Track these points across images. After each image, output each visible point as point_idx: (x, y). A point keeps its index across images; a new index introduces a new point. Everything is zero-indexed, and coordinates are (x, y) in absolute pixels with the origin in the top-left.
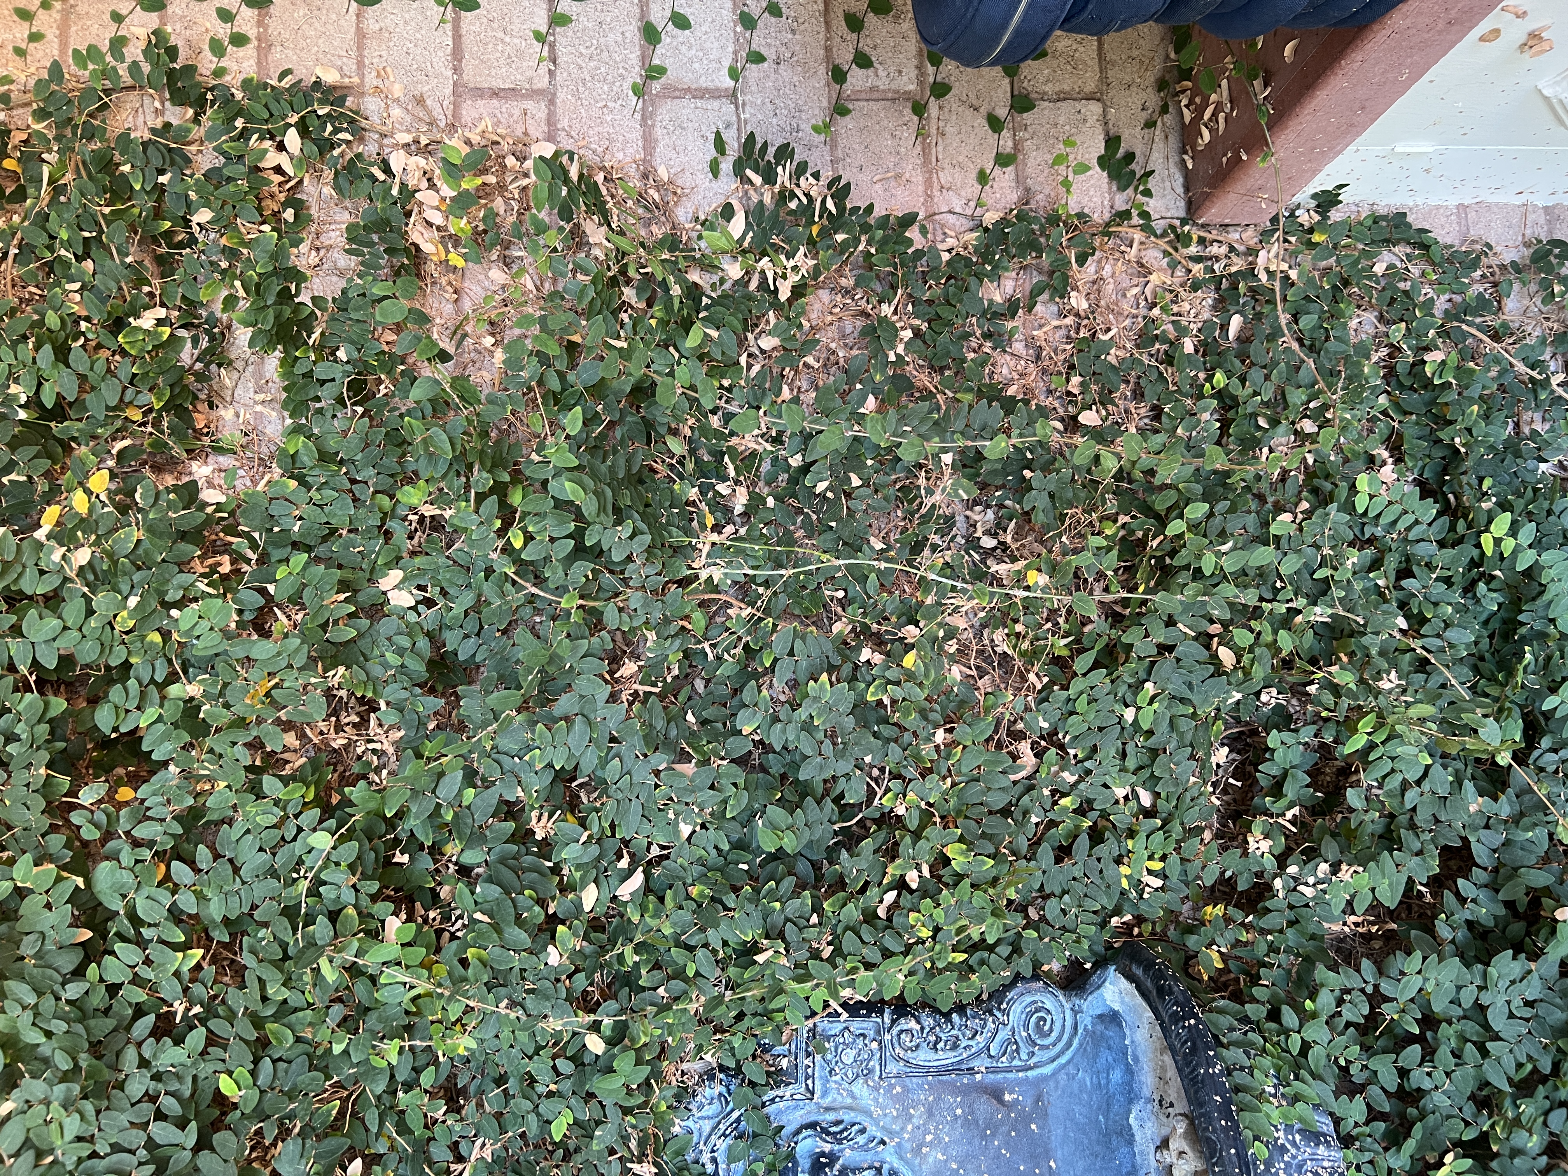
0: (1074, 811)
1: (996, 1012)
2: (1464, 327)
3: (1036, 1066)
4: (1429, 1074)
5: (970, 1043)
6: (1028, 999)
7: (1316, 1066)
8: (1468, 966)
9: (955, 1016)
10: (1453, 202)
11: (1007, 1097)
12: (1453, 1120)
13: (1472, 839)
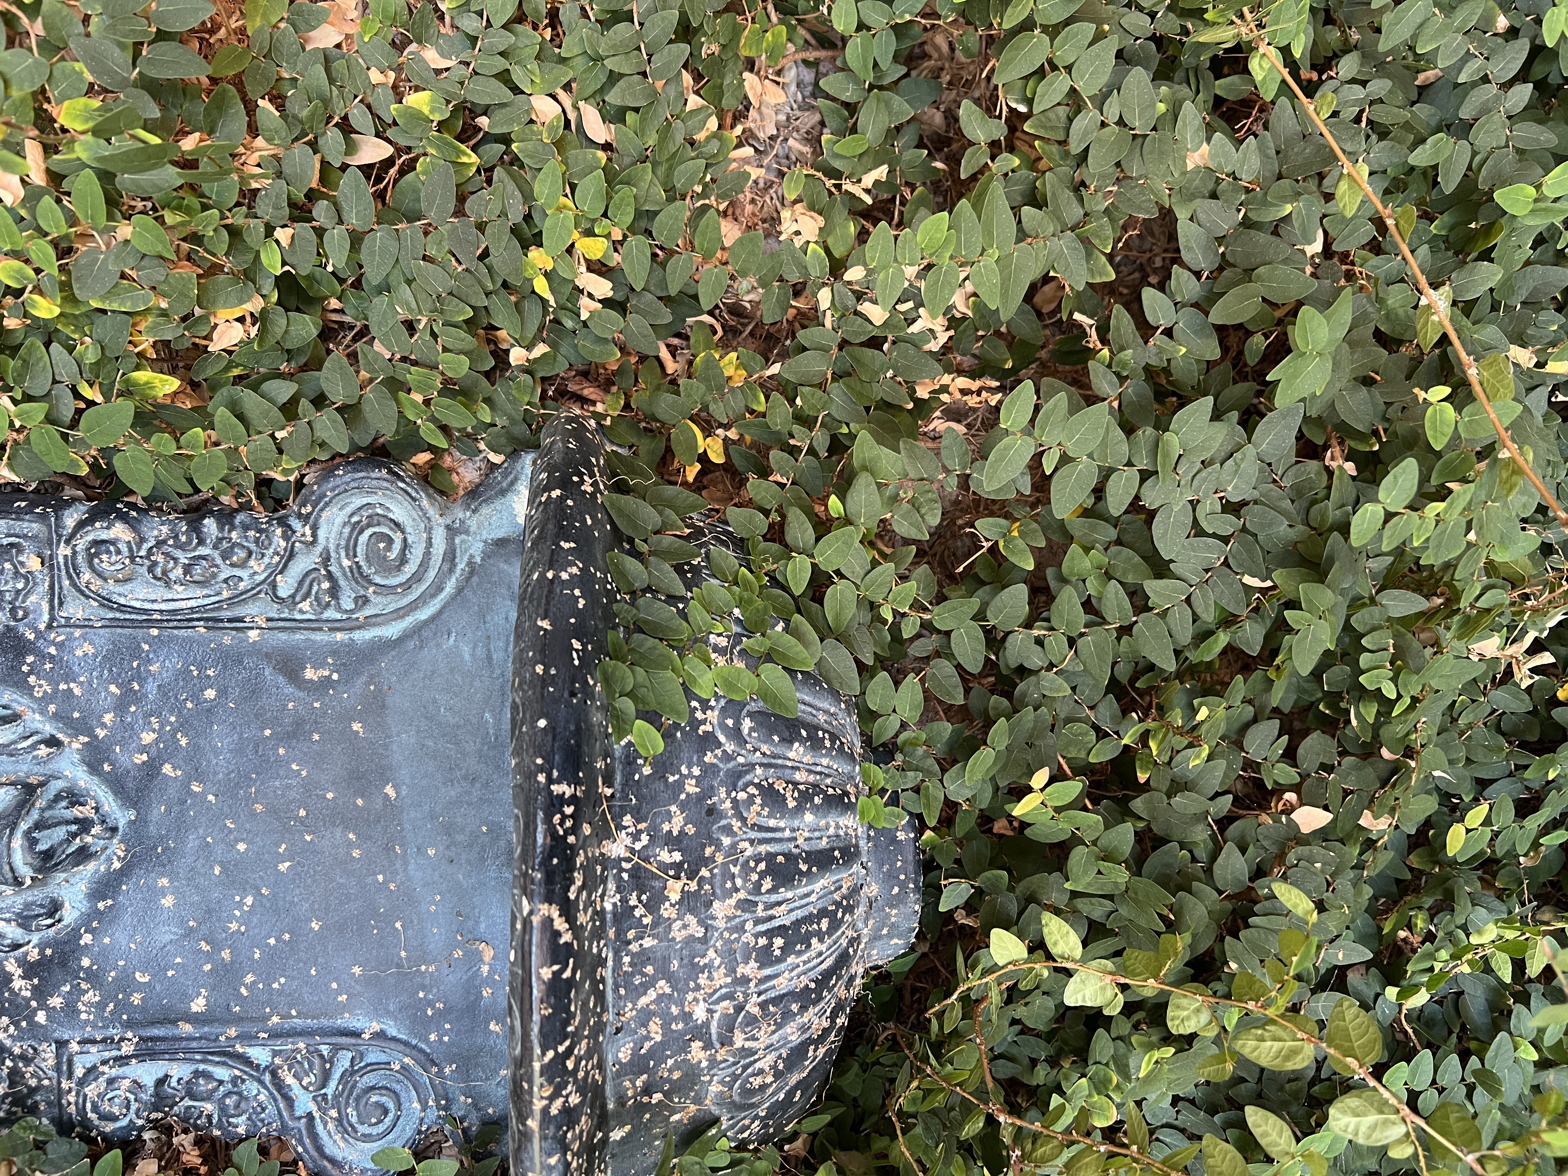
3: (370, 622)
4: (1039, 642)
5: (237, 572)
6: (358, 501)
7: (837, 617)
8: (1129, 430)
9: (210, 525)
11: (309, 674)
12: (1077, 727)
13: (1182, 215)
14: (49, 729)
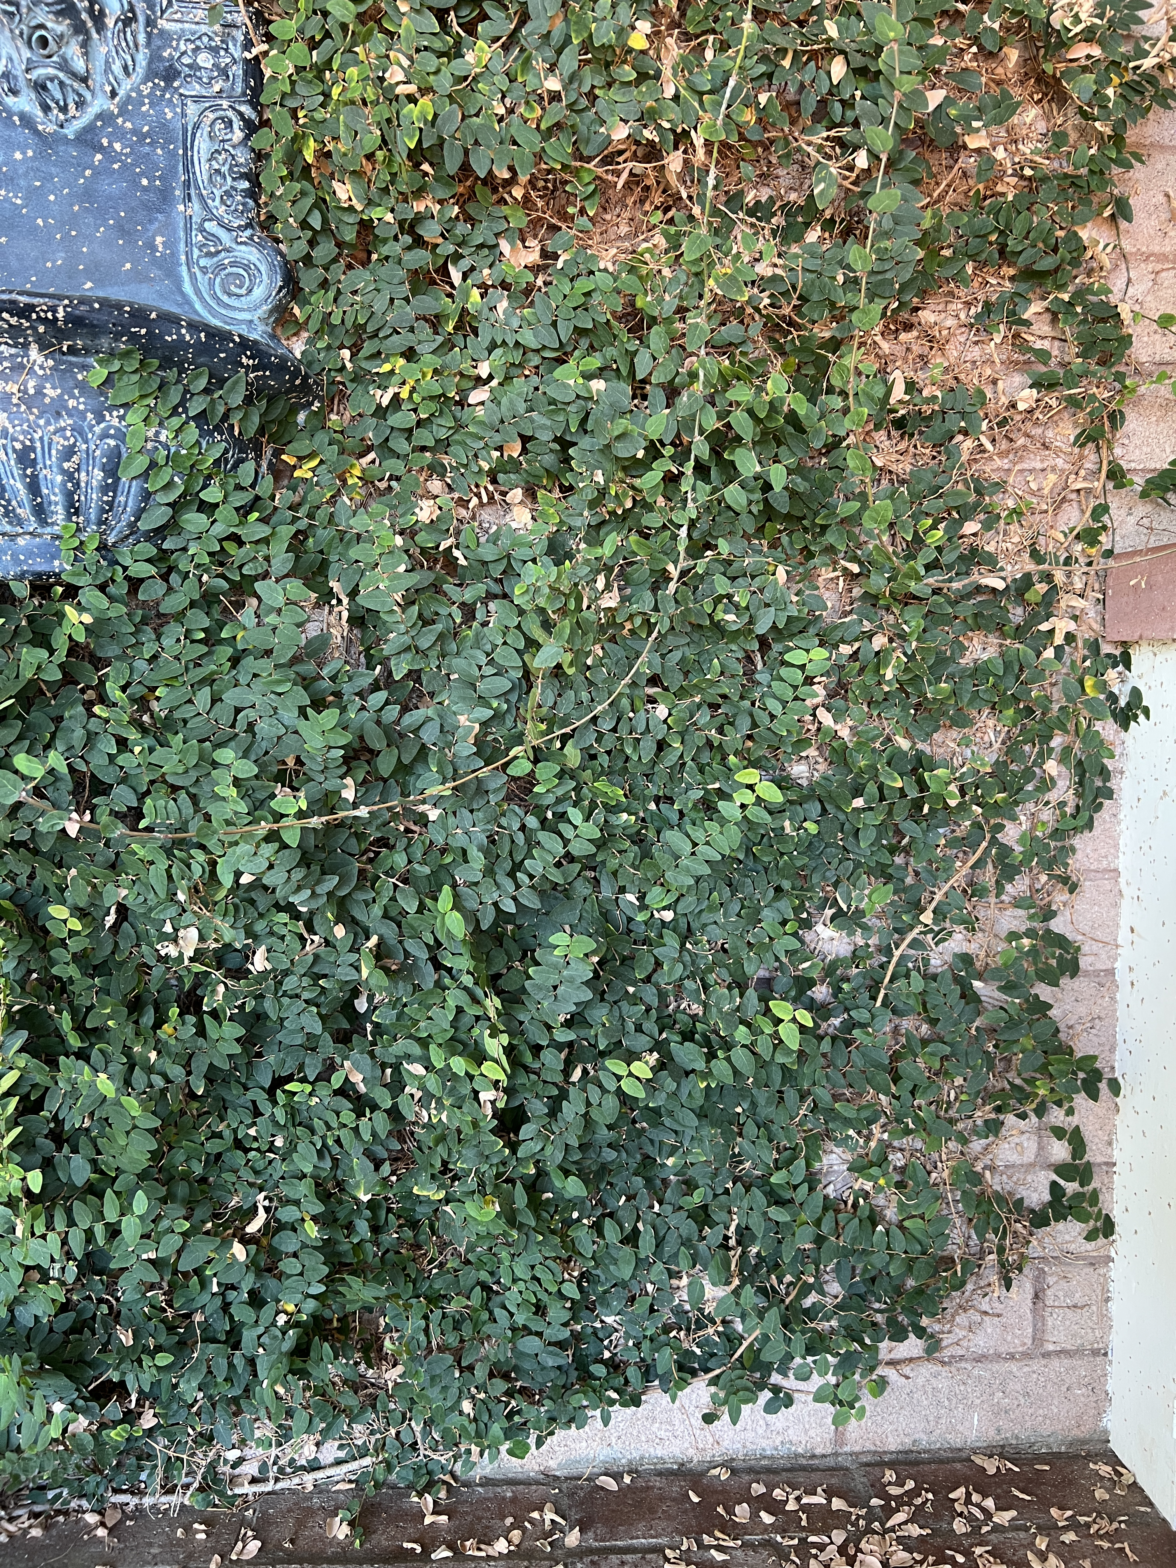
0: (464, 310)
1: (249, 232)
2: (984, 844)
3: (192, 275)
5: (218, 199)
6: (263, 268)
9: (246, 185)
10: (1122, 863)
11: (159, 240)
14: (121, 92)
